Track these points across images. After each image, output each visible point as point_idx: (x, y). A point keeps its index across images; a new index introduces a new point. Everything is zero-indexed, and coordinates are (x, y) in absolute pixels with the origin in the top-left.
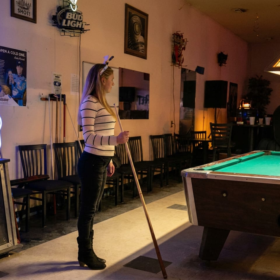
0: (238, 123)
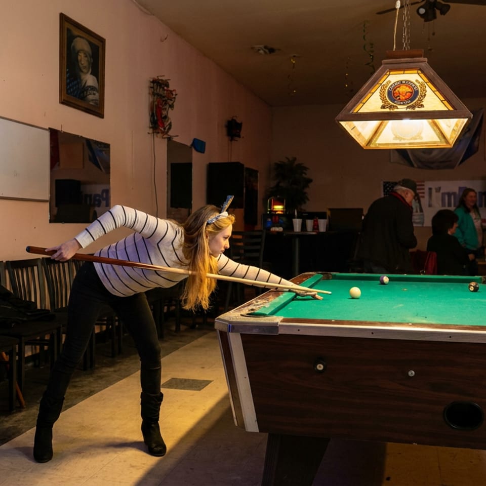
0: (273, 229)
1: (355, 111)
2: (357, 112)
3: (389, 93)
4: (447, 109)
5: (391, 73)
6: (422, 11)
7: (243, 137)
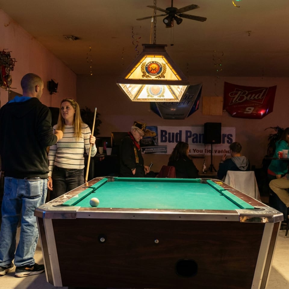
1: (127, 78)
3: (146, 68)
4: (178, 79)
5: (148, 56)
6: (166, 21)
7: (58, 92)
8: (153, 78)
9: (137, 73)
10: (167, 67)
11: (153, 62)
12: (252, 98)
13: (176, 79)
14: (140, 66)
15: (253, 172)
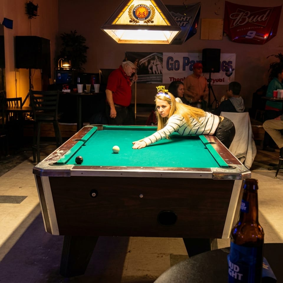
1: (114, 23)
2: (115, 24)
3: (134, 12)
4: (167, 25)
7: (39, 16)
8: (141, 23)
9: (124, 18)
10: (156, 11)
11: (141, 5)
12: (254, 20)
13: (165, 24)
14: (128, 10)
15: (247, 113)
